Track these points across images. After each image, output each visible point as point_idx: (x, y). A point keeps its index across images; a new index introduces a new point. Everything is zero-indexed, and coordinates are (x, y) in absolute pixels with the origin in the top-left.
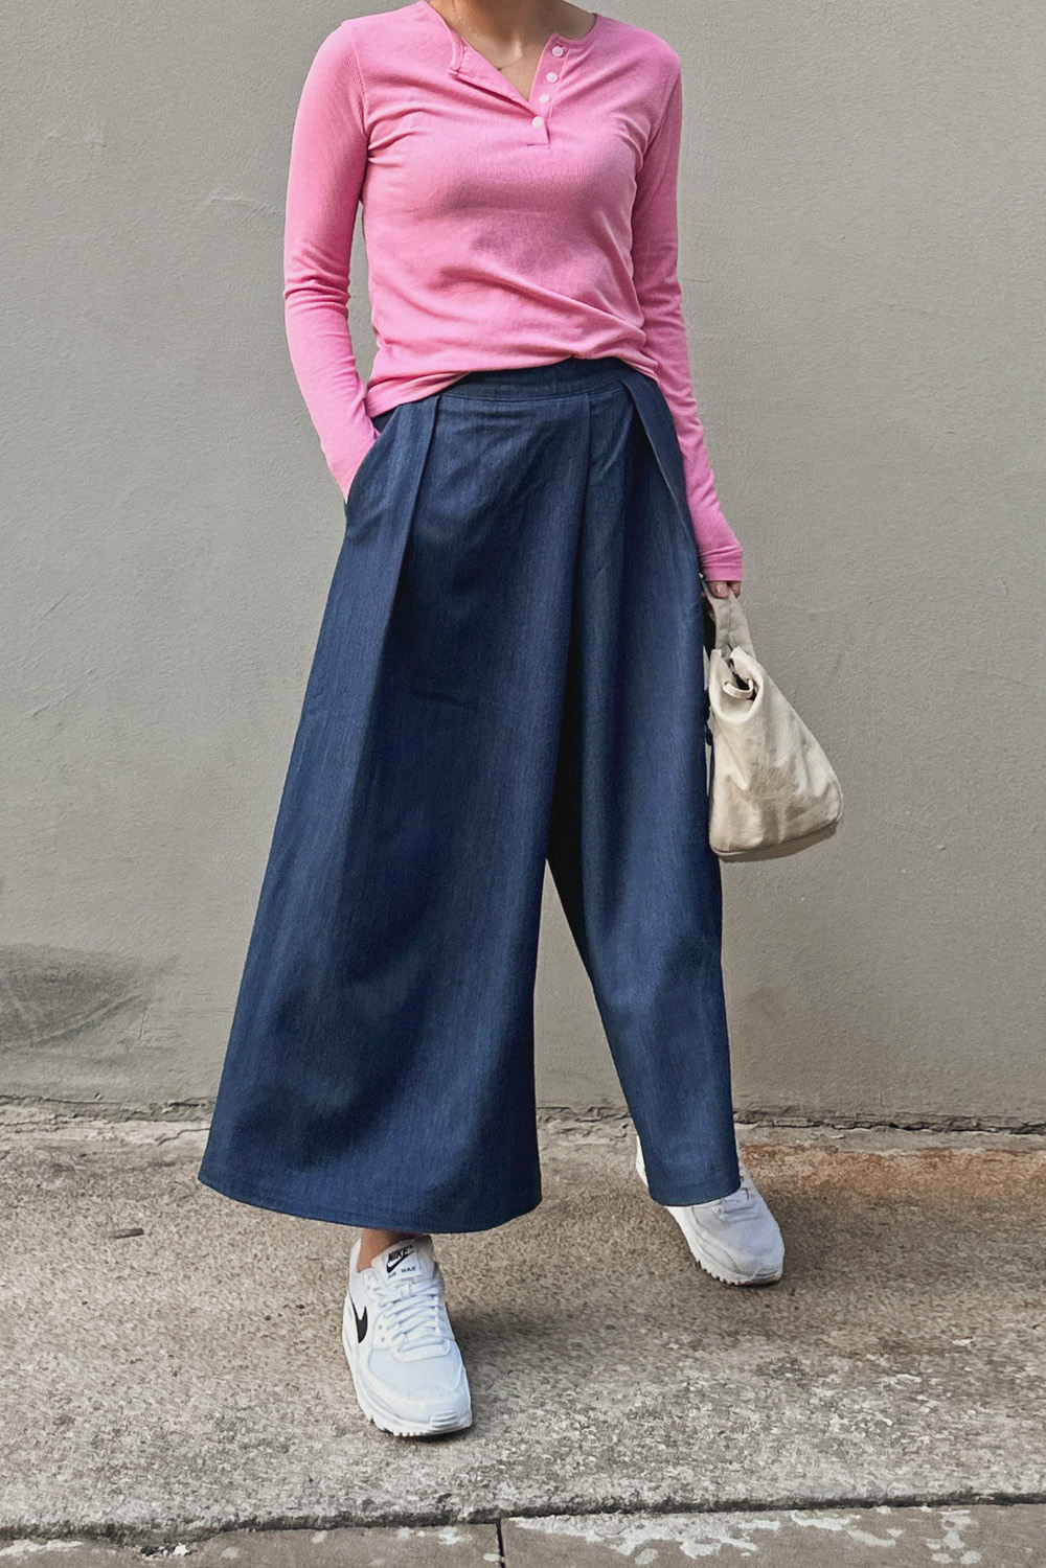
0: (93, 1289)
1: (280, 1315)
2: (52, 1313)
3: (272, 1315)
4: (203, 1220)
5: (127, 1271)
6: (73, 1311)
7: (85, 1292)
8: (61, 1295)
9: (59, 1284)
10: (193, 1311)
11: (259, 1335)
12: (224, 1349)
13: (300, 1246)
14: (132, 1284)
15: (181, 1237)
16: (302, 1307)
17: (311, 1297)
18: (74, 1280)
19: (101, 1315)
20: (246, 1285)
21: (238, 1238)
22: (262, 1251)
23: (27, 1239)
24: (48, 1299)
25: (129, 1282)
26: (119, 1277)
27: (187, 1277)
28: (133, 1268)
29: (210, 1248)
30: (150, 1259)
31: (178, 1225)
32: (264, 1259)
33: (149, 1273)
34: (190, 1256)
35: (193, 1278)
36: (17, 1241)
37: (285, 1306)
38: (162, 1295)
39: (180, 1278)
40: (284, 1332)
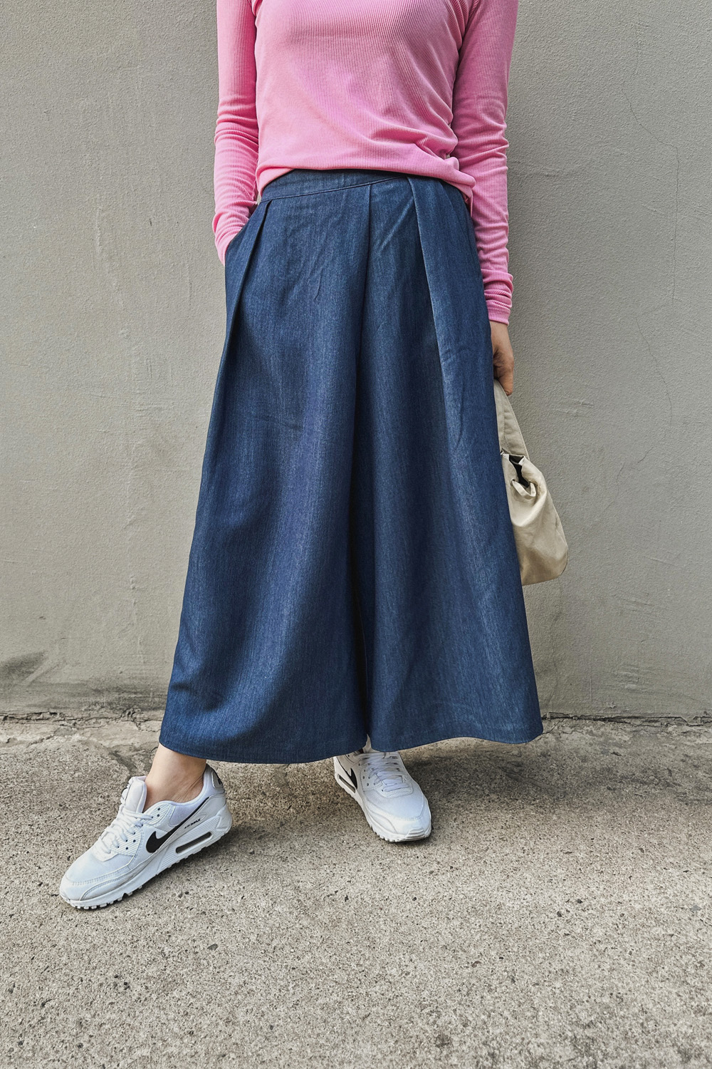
0: (416, 884)
1: (568, 911)
2: (393, 910)
3: (563, 911)
4: (471, 815)
5: (435, 864)
6: (408, 907)
7: (411, 888)
8: (394, 891)
9: (390, 880)
10: (499, 907)
11: (561, 933)
12: (541, 950)
13: (552, 840)
14: (444, 879)
15: (462, 831)
16: (580, 902)
17: (582, 893)
18: (399, 876)
19: (431, 912)
20: (529, 880)
21: (504, 832)
22: (525, 845)
23: (354, 834)
24: (386, 895)
25: (441, 877)
26: (431, 872)
27: (482, 872)
28: (439, 863)
29: (488, 843)
30: (448, 853)
31: (455, 819)
32: (531, 851)
33: (452, 867)
34: (476, 850)
35: (486, 872)
36: (346, 837)
37: (568, 901)
38: (469, 889)
39: (477, 873)
40: (579, 930)
